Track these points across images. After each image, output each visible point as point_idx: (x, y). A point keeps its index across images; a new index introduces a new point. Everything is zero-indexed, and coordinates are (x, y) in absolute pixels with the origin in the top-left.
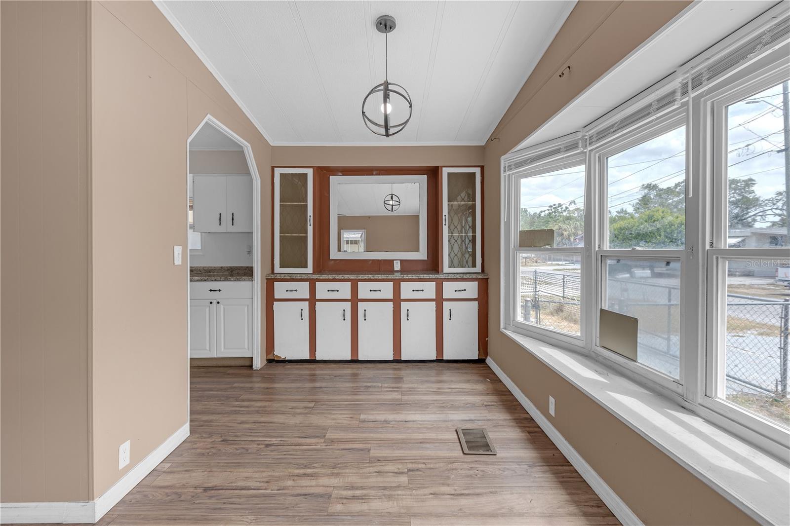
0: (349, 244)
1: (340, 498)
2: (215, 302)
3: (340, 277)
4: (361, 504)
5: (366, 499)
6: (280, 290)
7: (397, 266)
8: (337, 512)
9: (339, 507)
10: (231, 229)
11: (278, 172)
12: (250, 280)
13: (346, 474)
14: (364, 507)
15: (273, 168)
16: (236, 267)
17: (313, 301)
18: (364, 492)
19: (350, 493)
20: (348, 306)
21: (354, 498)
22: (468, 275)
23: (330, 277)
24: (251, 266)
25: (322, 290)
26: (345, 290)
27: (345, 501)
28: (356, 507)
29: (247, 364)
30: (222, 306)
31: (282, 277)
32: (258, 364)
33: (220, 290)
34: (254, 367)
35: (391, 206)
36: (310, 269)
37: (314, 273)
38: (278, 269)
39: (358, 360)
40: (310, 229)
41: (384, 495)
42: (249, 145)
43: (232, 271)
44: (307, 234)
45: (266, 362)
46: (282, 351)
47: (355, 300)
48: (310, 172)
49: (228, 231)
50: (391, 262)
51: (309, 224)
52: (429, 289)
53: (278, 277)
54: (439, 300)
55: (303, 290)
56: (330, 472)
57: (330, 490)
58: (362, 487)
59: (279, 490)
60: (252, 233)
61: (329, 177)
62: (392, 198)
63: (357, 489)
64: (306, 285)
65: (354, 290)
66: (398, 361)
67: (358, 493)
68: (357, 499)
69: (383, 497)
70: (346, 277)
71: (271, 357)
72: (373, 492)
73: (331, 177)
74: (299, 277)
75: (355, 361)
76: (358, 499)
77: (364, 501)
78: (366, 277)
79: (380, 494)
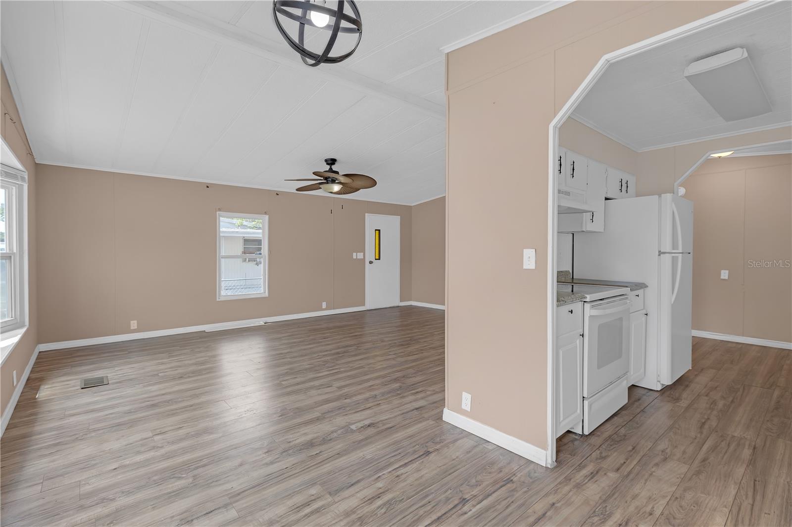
1: (320, 497)
4: (296, 503)
5: (295, 509)
8: (311, 488)
9: (313, 491)
13: (339, 519)
14: (290, 503)
18: (302, 514)
19: (315, 506)
21: (307, 504)
27: (313, 498)
28: (299, 499)
41: (278, 522)
56: (358, 512)
57: (337, 499)
58: (309, 517)
59: (379, 477)
63: (312, 513)
67: (307, 510)
68: (304, 504)
69: (278, 519)
72: (292, 519)
76: (302, 505)
77: (295, 507)
79: (284, 521)
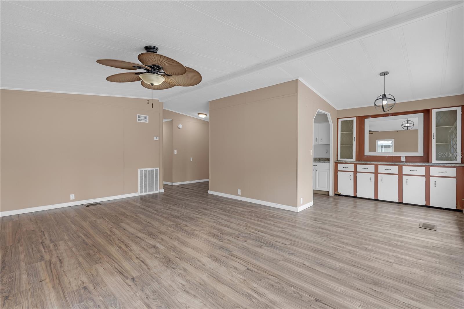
0: (383, 148)
2: (315, 170)
3: (369, 163)
6: (341, 167)
7: (403, 159)
10: (320, 143)
11: (340, 120)
12: (328, 163)
15: (338, 119)
16: (322, 158)
17: (355, 172)
20: (373, 175)
22: (448, 164)
23: (364, 163)
24: (329, 157)
25: (360, 168)
26: (372, 168)
29: (327, 194)
30: (318, 172)
31: (342, 162)
32: (332, 194)
33: (317, 166)
34: (330, 195)
35: (407, 127)
36: (354, 159)
37: (356, 161)
38: (339, 159)
39: (378, 200)
40: (354, 143)
42: (329, 113)
43: (320, 160)
44: (353, 144)
45: (334, 195)
46: (341, 191)
47: (376, 173)
48: (355, 119)
49: (319, 144)
50: (400, 157)
51: (354, 141)
52: (421, 170)
53: (340, 162)
54: (428, 176)
55: (351, 167)
60: (329, 145)
61: (364, 120)
62: (408, 122)
64: (353, 165)
65: (376, 169)
66: (400, 203)
70: (372, 163)
71: (336, 193)
73: (365, 119)
74: (349, 162)
75: (376, 200)
78: (383, 163)
